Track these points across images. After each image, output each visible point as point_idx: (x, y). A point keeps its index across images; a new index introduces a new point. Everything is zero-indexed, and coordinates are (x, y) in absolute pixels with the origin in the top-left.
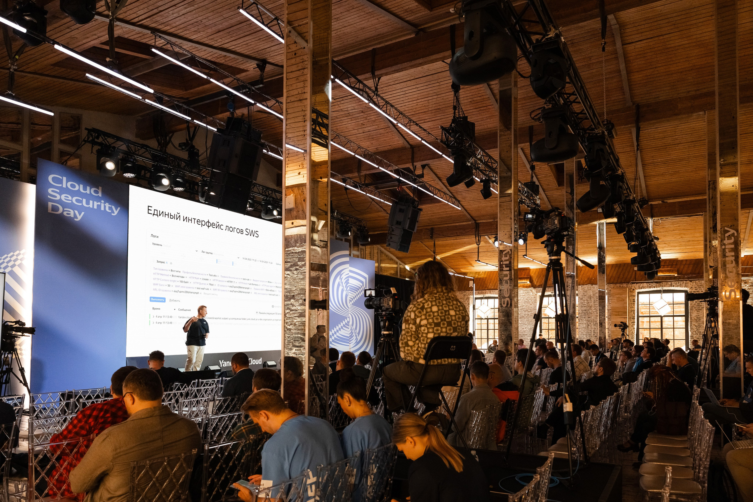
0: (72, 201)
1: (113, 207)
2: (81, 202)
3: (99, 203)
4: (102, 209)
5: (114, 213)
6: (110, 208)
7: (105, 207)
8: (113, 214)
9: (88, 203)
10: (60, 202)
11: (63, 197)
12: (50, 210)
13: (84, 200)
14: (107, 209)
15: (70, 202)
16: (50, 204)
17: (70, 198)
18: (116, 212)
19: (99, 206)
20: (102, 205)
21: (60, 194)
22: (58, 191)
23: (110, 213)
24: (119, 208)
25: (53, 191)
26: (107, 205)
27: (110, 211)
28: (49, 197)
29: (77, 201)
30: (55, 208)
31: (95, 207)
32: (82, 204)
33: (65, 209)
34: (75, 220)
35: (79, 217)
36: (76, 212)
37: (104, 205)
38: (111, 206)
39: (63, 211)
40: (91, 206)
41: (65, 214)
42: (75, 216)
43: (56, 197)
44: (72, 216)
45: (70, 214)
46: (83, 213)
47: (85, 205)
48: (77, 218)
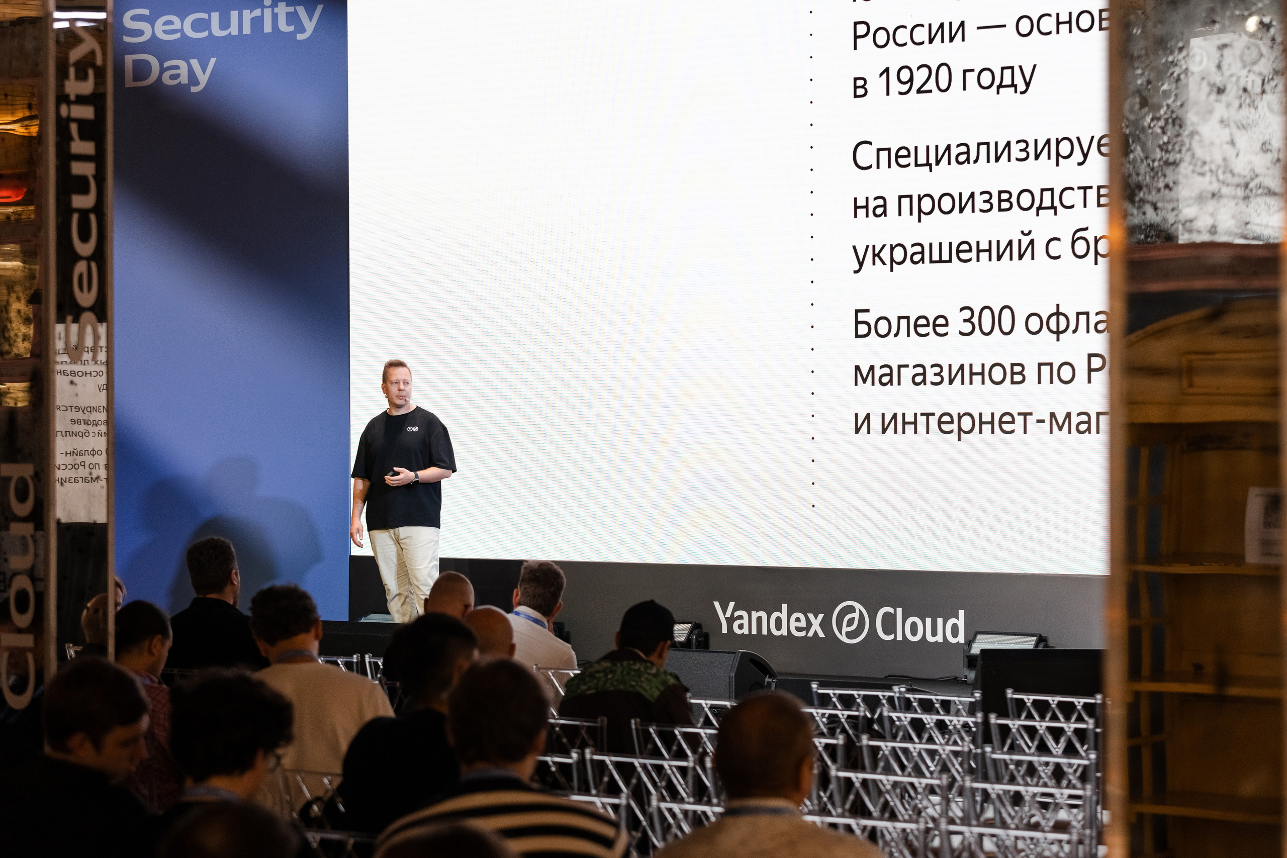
0: (181, 30)
1: (301, 11)
2: (207, 24)
3: (257, 12)
4: (268, 28)
5: (303, 30)
6: (293, 18)
7: (275, 17)
8: (300, 37)
9: (225, 24)
10: (154, 46)
11: (159, 26)
12: (129, 82)
13: (215, 16)
14: (284, 27)
15: (178, 36)
16: (129, 61)
17: (177, 23)
18: (310, 26)
19: (257, 23)
20: (268, 13)
21: (151, 20)
22: (146, 12)
23: (293, 34)
24: (320, 8)
25: (134, 18)
26: (283, 9)
27: (292, 28)
28: (126, 39)
29: (198, 26)
30: (141, 71)
31: (247, 30)
32: (210, 32)
33: (166, 64)
34: (194, 89)
35: (203, 79)
36: (195, 63)
37: (273, 11)
38: (295, 9)
39: (163, 70)
40: (234, 30)
41: (166, 80)
42: (193, 79)
43: (140, 33)
44: (184, 79)
45: (177, 76)
46: (213, 61)
47: (217, 32)
48: (197, 83)
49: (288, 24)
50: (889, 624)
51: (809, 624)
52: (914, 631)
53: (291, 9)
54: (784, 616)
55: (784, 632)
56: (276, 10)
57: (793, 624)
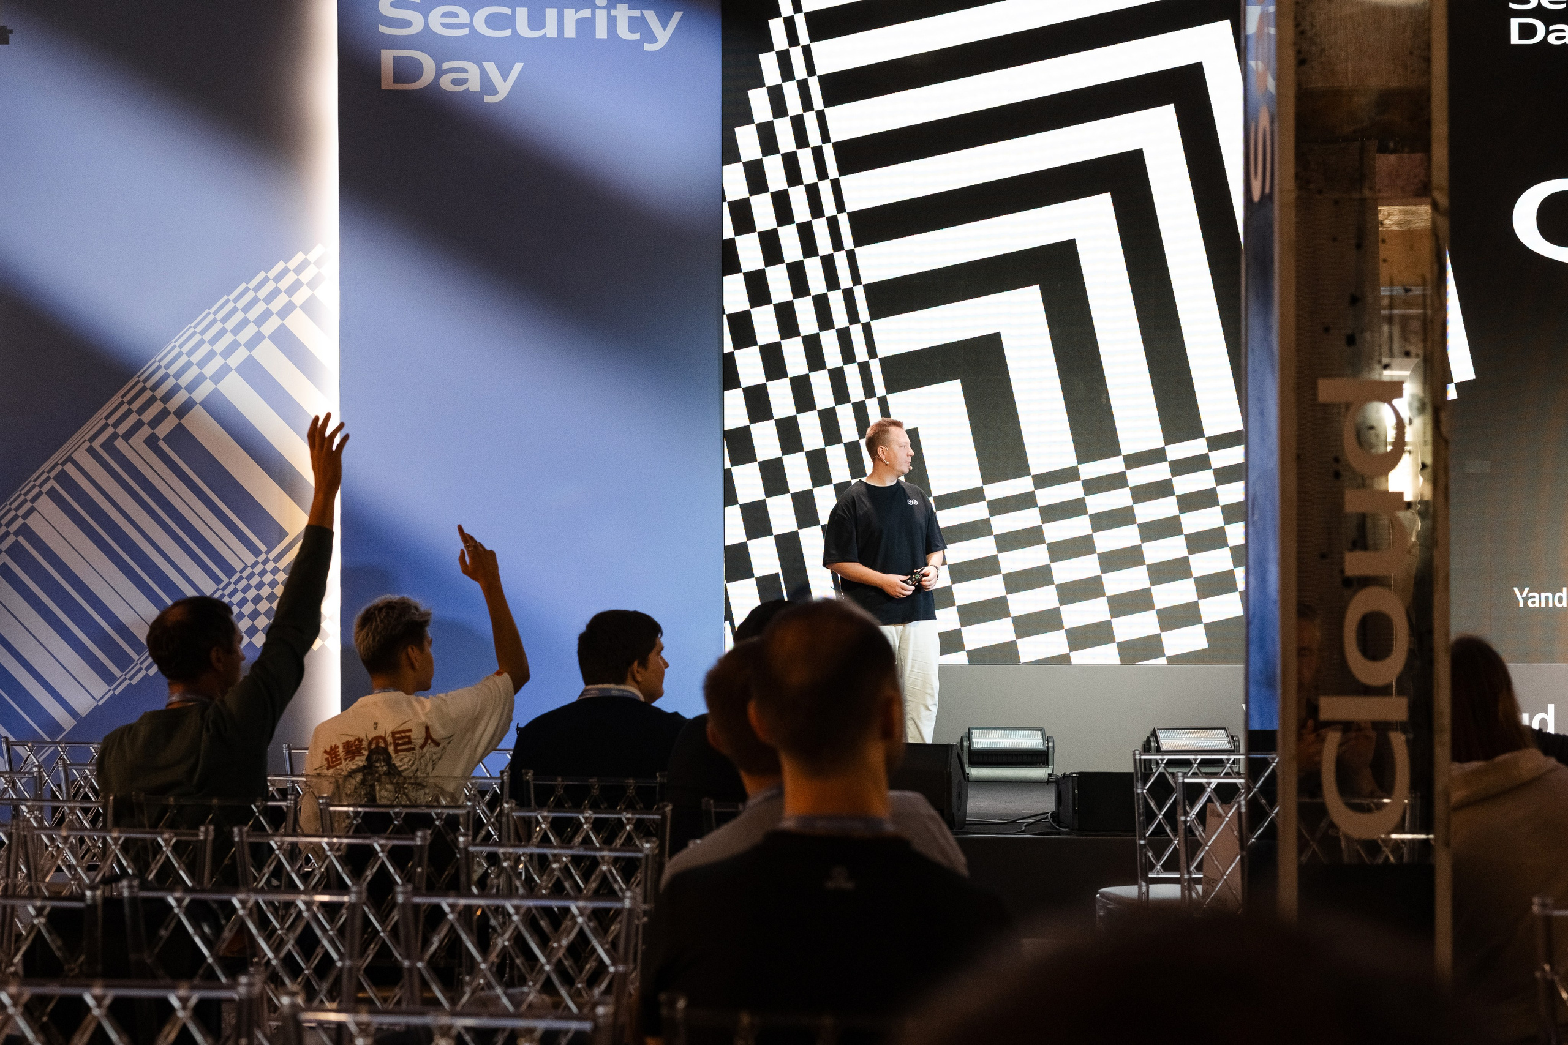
0: (471, 26)
1: (651, 16)
2: (509, 21)
3: (586, 13)
4: (601, 32)
5: (653, 40)
6: (636, 24)
7: (612, 21)
8: (648, 47)
9: (536, 22)
10: (426, 40)
11: (436, 20)
12: (387, 83)
13: (522, 14)
14: (623, 31)
15: (465, 31)
16: (387, 57)
17: (464, 16)
18: (663, 35)
19: (586, 26)
20: (601, 17)
21: (425, 11)
23: (638, 44)
24: (677, 16)
26: (623, 12)
27: (637, 36)
28: (383, 29)
29: (493, 21)
30: (406, 70)
31: (570, 32)
32: (515, 31)
33: (446, 66)
34: (488, 99)
35: (503, 88)
36: (491, 68)
37: (609, 13)
38: (642, 13)
39: (440, 73)
40: (551, 31)
41: (446, 83)
42: (488, 86)
43: (407, 24)
44: (474, 85)
45: (464, 81)
46: (518, 67)
47: (525, 31)
48: (495, 92)
49: (632, 30)
53: (636, 13)
56: (613, 12)
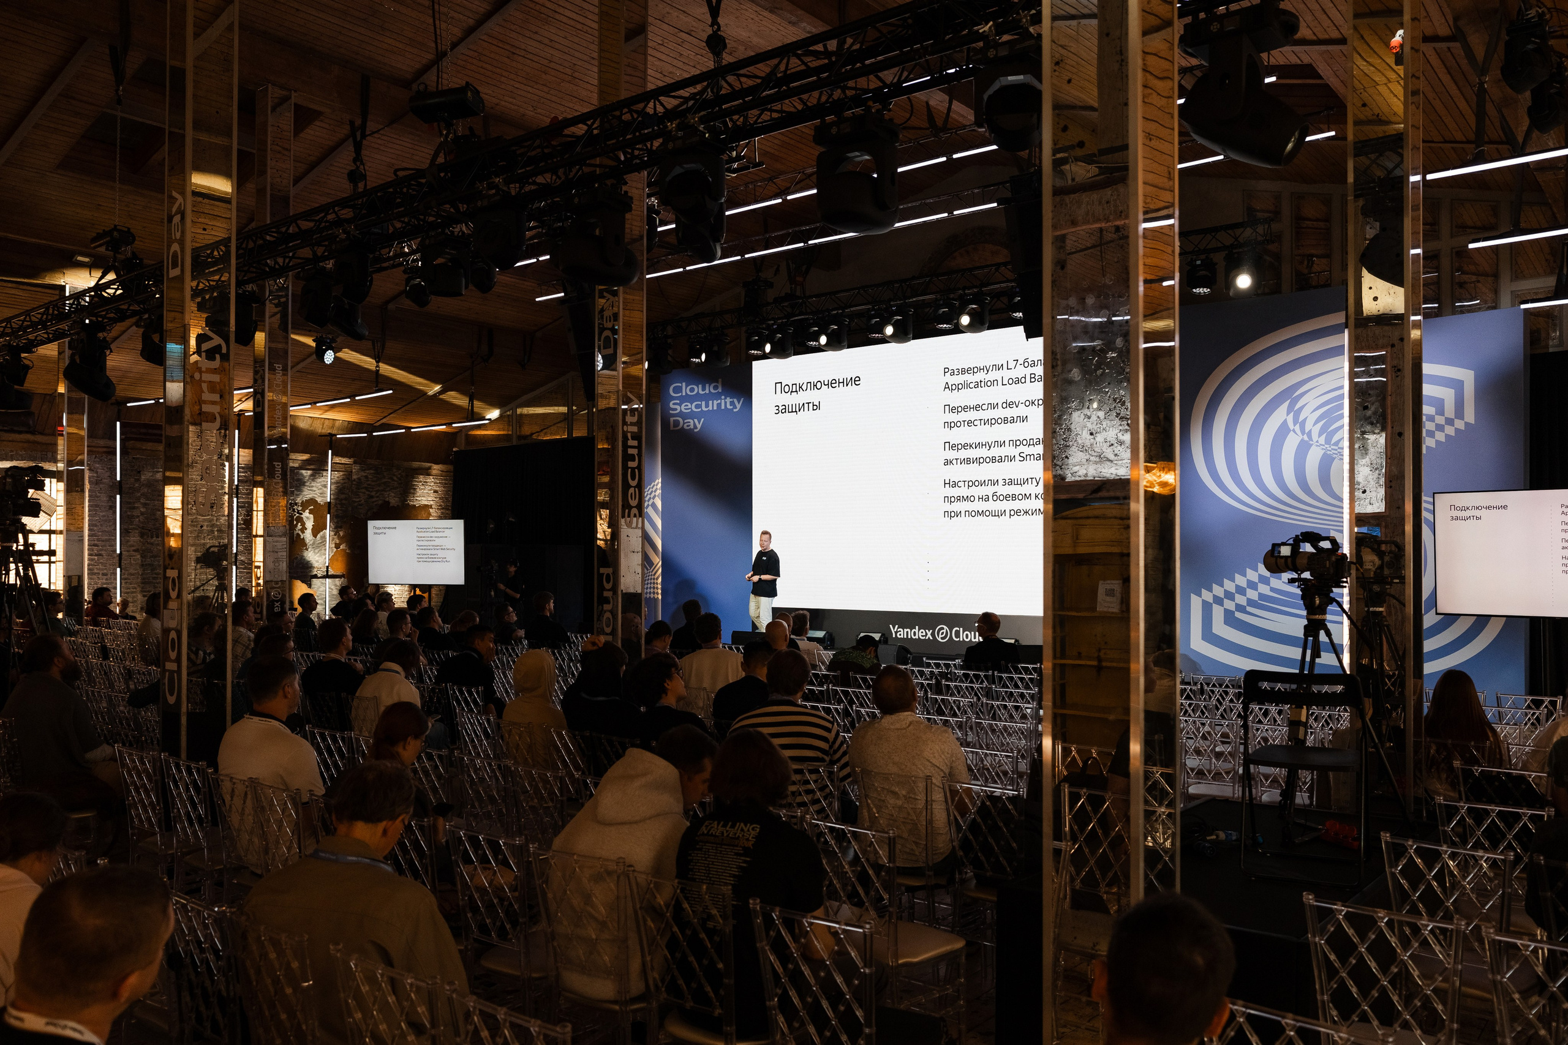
1: (735, 400)
2: (701, 406)
3: (719, 402)
4: (723, 407)
5: (736, 408)
6: (732, 403)
7: (726, 403)
8: (735, 410)
9: (707, 406)
10: (681, 414)
11: (683, 408)
12: (671, 427)
13: (704, 403)
14: (729, 407)
15: (690, 410)
16: (671, 419)
17: (690, 406)
18: (738, 406)
19: (719, 405)
20: (723, 401)
21: (680, 404)
22: (679, 402)
23: (732, 410)
24: (741, 400)
25: (674, 404)
26: (728, 400)
27: (732, 407)
28: (670, 412)
29: (697, 406)
30: (676, 424)
31: (715, 408)
32: (702, 409)
33: (685, 421)
34: (695, 430)
35: (699, 426)
36: (696, 420)
37: (725, 401)
38: (733, 400)
39: (684, 423)
40: (710, 408)
41: (685, 427)
42: (695, 427)
43: (676, 409)
44: (692, 427)
45: (689, 425)
46: (702, 420)
47: (704, 409)
48: (697, 428)
50: (957, 634)
51: (926, 634)
52: (967, 637)
54: (917, 631)
55: (917, 637)
57: (920, 634)
